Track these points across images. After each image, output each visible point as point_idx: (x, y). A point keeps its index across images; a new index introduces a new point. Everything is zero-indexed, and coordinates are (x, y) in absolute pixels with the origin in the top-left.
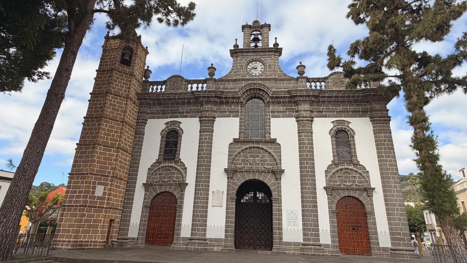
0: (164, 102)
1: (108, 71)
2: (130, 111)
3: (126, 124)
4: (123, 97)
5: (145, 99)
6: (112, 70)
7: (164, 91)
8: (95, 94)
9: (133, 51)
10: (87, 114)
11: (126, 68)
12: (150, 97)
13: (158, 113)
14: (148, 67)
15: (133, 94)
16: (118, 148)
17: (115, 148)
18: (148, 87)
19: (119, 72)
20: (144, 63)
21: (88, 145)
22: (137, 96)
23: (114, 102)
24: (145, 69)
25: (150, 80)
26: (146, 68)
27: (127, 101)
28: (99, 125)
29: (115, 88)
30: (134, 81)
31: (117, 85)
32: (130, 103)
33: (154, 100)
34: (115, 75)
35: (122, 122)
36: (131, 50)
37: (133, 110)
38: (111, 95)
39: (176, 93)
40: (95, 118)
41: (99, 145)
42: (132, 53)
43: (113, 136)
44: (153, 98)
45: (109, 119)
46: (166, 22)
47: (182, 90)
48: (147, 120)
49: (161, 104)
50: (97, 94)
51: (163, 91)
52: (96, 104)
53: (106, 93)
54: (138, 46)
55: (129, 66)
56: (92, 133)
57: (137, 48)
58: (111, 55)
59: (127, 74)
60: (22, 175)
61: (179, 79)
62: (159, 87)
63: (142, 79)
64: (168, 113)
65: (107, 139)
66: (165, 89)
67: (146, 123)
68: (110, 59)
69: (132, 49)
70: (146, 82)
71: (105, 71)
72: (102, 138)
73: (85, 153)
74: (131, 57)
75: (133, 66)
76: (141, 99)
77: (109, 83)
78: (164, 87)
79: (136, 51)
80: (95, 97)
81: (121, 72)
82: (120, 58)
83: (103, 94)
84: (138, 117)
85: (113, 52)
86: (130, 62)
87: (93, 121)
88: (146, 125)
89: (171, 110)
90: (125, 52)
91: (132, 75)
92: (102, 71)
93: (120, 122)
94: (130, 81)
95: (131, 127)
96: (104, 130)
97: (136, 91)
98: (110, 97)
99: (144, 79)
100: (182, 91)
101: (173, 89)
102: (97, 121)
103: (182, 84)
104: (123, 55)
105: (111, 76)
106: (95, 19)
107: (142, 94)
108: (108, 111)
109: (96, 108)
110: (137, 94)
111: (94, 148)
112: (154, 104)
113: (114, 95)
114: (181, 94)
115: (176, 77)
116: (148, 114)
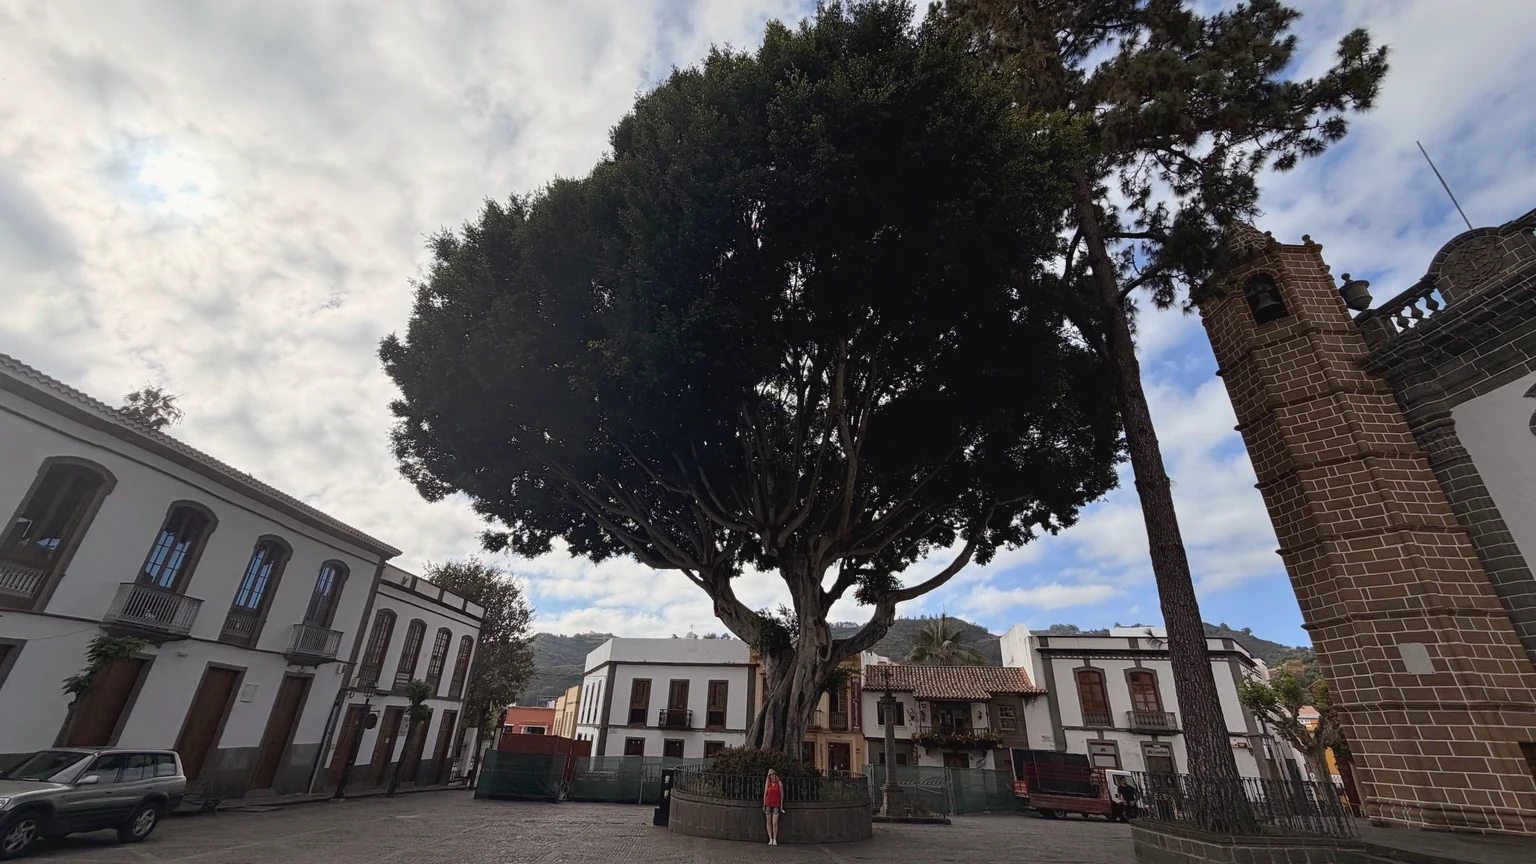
0: (1471, 337)
1: (1241, 359)
2: (1368, 418)
3: (1378, 455)
4: (1321, 396)
5: (1394, 363)
6: (1249, 352)
7: (1446, 308)
8: (1246, 426)
9: (1271, 277)
10: (1258, 476)
11: (1280, 328)
12: (1406, 350)
13: (1473, 375)
14: (1345, 277)
15: (1343, 373)
16: (1394, 529)
17: (1388, 532)
18: (1386, 325)
19: (1267, 346)
20: (1325, 277)
21: (1305, 546)
22: (1364, 369)
23: (1303, 419)
24: (1340, 290)
25: (1374, 305)
26: (1339, 283)
27: (1337, 400)
28: (1301, 490)
29: (1284, 387)
30: (1325, 340)
31: (1286, 377)
32: (1351, 398)
33: (1427, 349)
34: (1263, 358)
35: (1362, 456)
36: (1265, 278)
37: (1376, 410)
38: (1285, 409)
39: (1496, 289)
40: (1282, 477)
41: (1333, 538)
42: (1272, 282)
43: (1359, 501)
44: (1417, 346)
45: (1317, 464)
46: (1305, 151)
47: (1513, 266)
48: (1450, 414)
49: (1466, 346)
50: (1253, 422)
51: (1441, 308)
52: (1264, 445)
53: (1270, 409)
54: (1274, 257)
55: (1287, 314)
56: (1297, 516)
57: (1278, 263)
58: (1227, 323)
59: (1294, 337)
60: (1183, 657)
61: (1476, 241)
62: (1421, 304)
63: (1347, 317)
64: (1515, 357)
65: (1346, 515)
66: (1446, 297)
67: (1452, 423)
68: (1229, 332)
69: (1265, 274)
70: (1367, 316)
71: (1236, 363)
72: (1328, 518)
73: (1310, 567)
74: (1275, 294)
75: (1297, 309)
76: (1382, 370)
77: (1261, 387)
78: (1436, 295)
79: (1280, 271)
80: (1253, 431)
81: (1276, 343)
82: (1249, 315)
83: (1264, 415)
84: (1407, 417)
85: (1226, 314)
86: (1282, 306)
87: (1281, 487)
88: (1456, 428)
89: (1518, 344)
90: (1253, 293)
91: (1305, 330)
92: (1231, 367)
93: (1354, 458)
94: (1314, 348)
95: (1403, 455)
96: (1323, 496)
97: (1349, 358)
98: (1285, 414)
99: (1354, 313)
100: (1517, 266)
101: (1475, 283)
102: (1292, 482)
103: (1500, 247)
104: (1253, 302)
105: (1256, 367)
106: (1136, 302)
107: (1373, 357)
108: (1303, 449)
109: (1269, 454)
110: (1359, 363)
111: (1323, 551)
112: (1439, 360)
113: (1292, 403)
114: (1518, 278)
115: (1459, 244)
116: (1439, 394)
